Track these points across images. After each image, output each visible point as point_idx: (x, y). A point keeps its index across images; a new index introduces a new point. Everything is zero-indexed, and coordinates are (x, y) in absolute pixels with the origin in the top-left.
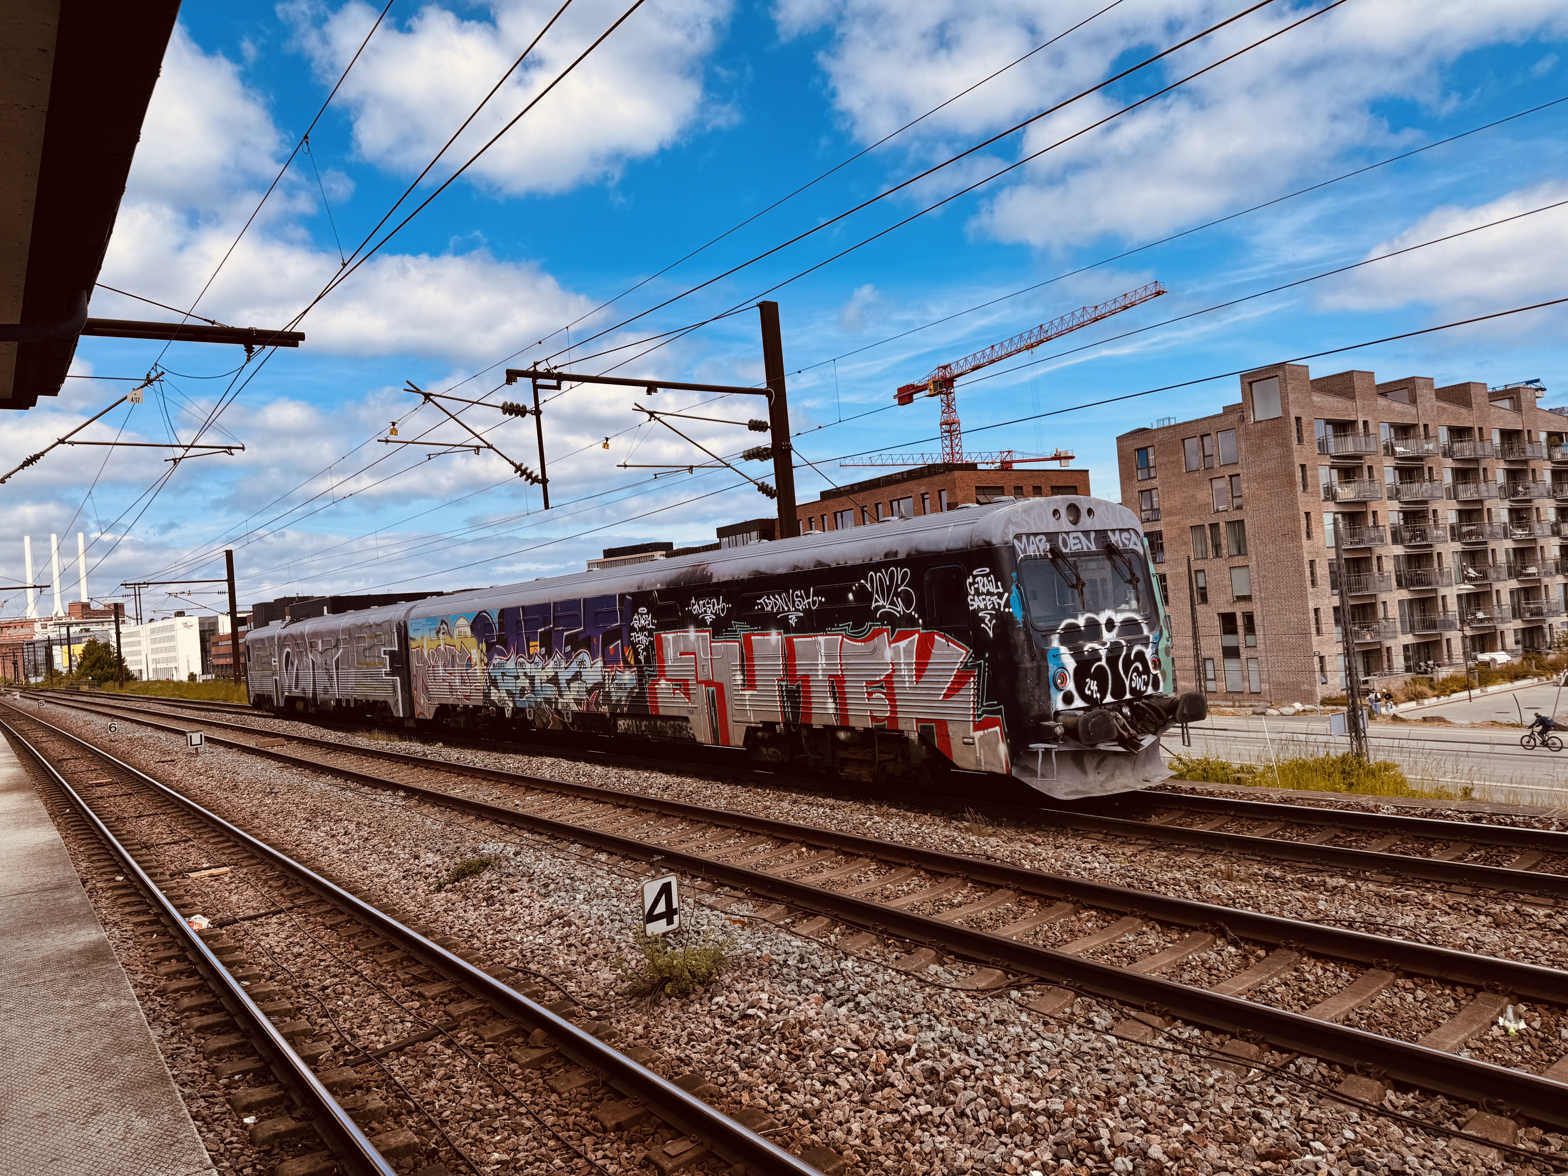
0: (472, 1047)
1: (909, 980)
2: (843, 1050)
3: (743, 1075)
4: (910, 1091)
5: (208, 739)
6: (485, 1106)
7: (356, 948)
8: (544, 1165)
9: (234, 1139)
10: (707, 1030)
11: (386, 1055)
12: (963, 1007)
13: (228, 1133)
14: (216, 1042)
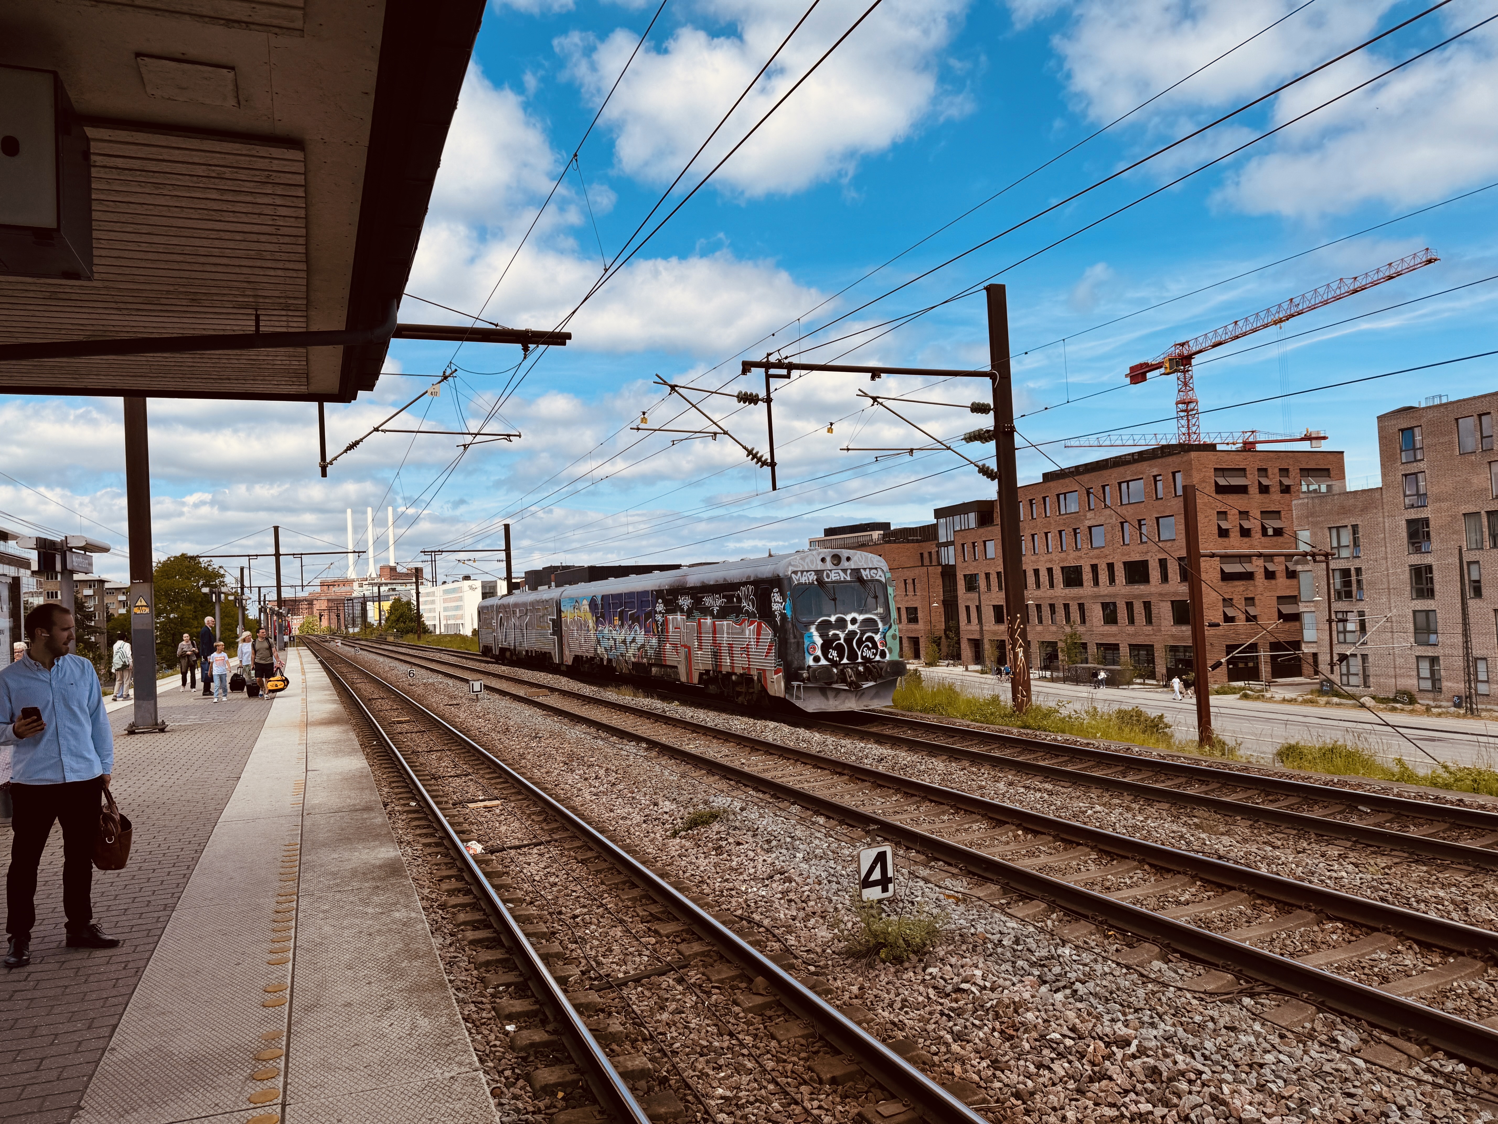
0: (700, 986)
1: (1130, 973)
2: (1058, 1036)
3: (955, 1047)
4: (1130, 1087)
5: (487, 687)
6: (711, 1043)
7: (602, 883)
8: (763, 1107)
9: (498, 1043)
10: (921, 999)
11: (625, 984)
12: (1188, 1008)
13: (492, 1037)
14: (485, 955)
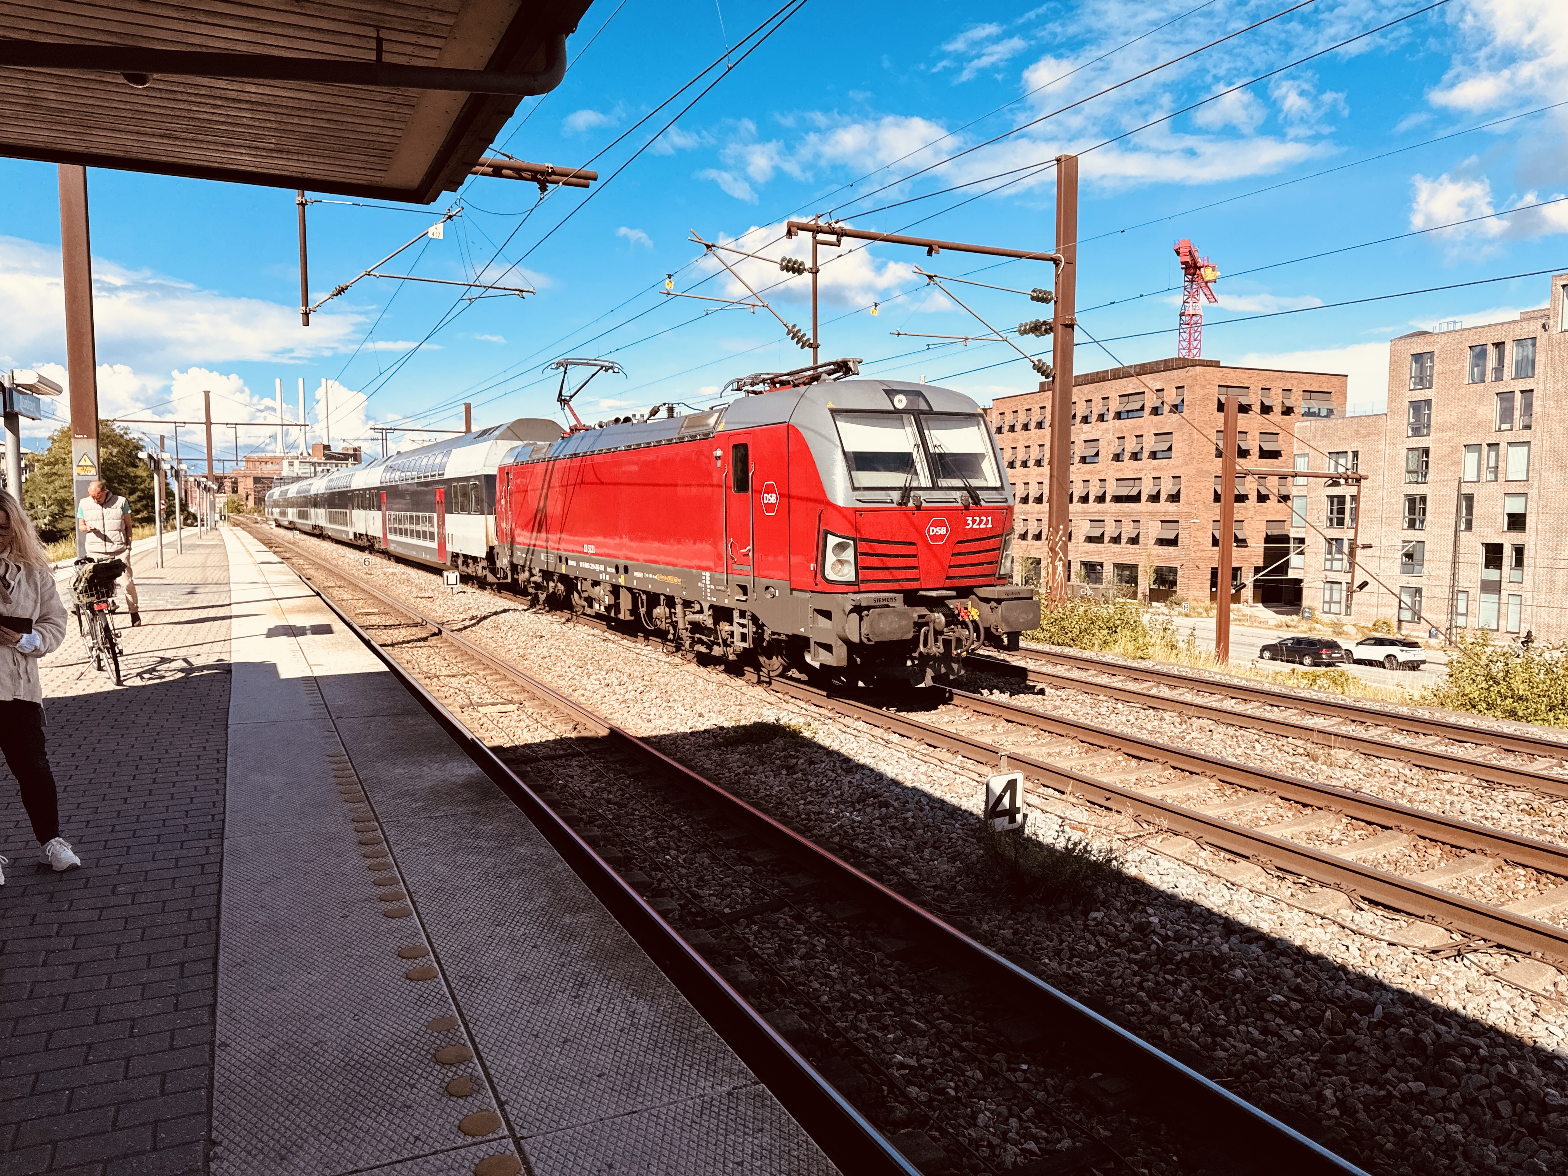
0: (825, 925)
2: (1282, 999)
4: (1388, 1061)
7: (666, 801)
10: (1090, 947)
11: (737, 921)
